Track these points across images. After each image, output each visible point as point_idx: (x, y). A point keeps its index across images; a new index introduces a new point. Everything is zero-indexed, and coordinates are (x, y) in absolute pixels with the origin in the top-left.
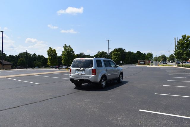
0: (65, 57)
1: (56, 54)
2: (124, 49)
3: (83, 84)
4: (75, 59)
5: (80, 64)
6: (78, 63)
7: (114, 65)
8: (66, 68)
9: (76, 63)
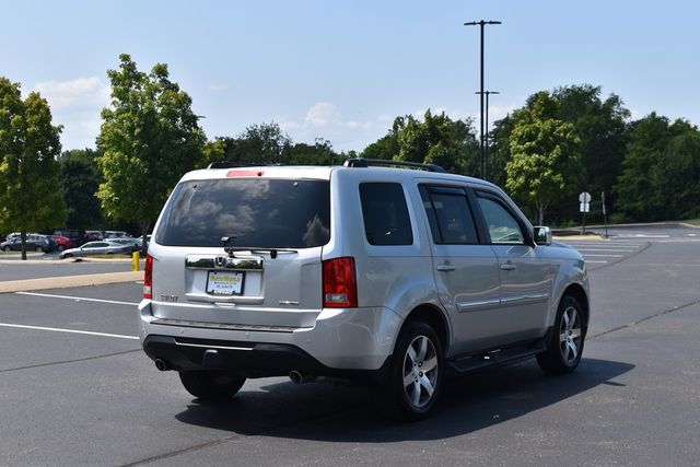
0: (124, 164)
1: (50, 136)
2: (614, 100)
3: (251, 385)
4: (188, 176)
5: (227, 220)
6: (215, 208)
7: (516, 231)
8: (128, 252)
9: (200, 210)
